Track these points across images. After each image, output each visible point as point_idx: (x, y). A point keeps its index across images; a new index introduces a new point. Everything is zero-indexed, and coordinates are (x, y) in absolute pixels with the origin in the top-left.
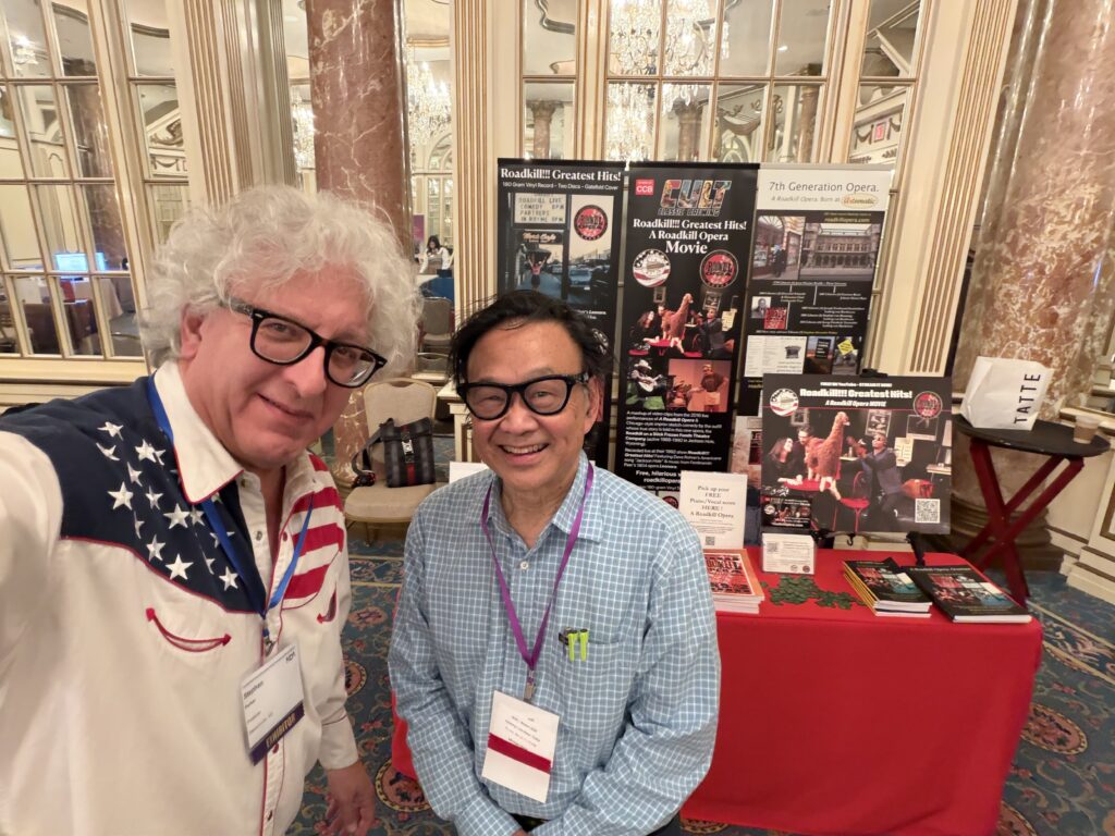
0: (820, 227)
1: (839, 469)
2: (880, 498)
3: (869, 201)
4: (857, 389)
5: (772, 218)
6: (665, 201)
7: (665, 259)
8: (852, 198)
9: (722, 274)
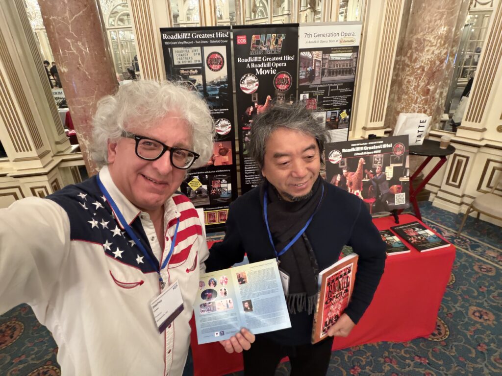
0: (329, 56)
3: (352, 41)
4: (368, 146)
5: (306, 52)
6: (253, 47)
7: (256, 78)
8: (343, 40)
9: (284, 84)
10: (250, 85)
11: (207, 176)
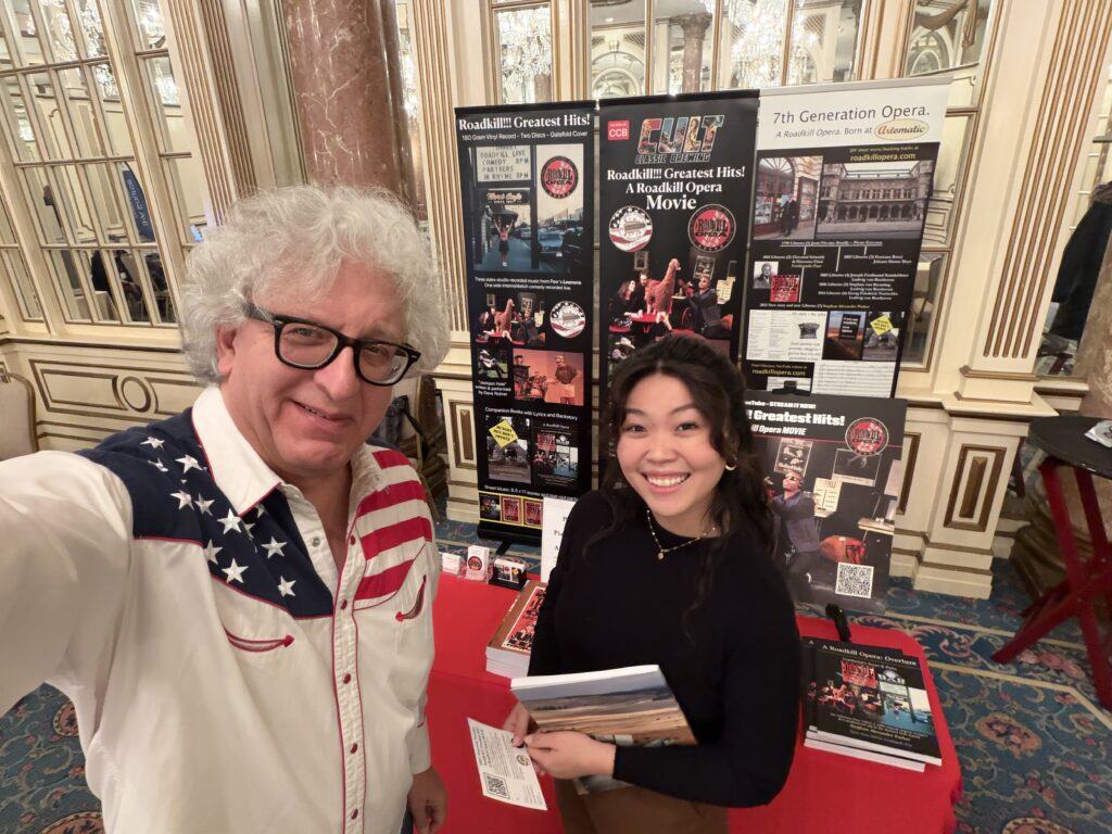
3: (916, 130)
4: (768, 409)
6: (644, 146)
7: (646, 217)
8: (889, 127)
9: (715, 235)
10: (631, 232)
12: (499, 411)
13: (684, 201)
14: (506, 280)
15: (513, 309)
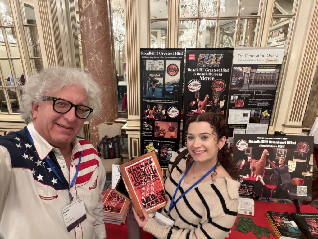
0: (257, 70)
1: (264, 172)
2: (281, 185)
3: (276, 61)
5: (238, 67)
6: (199, 62)
7: (199, 82)
8: (269, 60)
9: (220, 88)
10: (194, 86)
11: (158, 143)
12: (149, 141)
13: (211, 78)
14: (153, 100)
15: (155, 109)
